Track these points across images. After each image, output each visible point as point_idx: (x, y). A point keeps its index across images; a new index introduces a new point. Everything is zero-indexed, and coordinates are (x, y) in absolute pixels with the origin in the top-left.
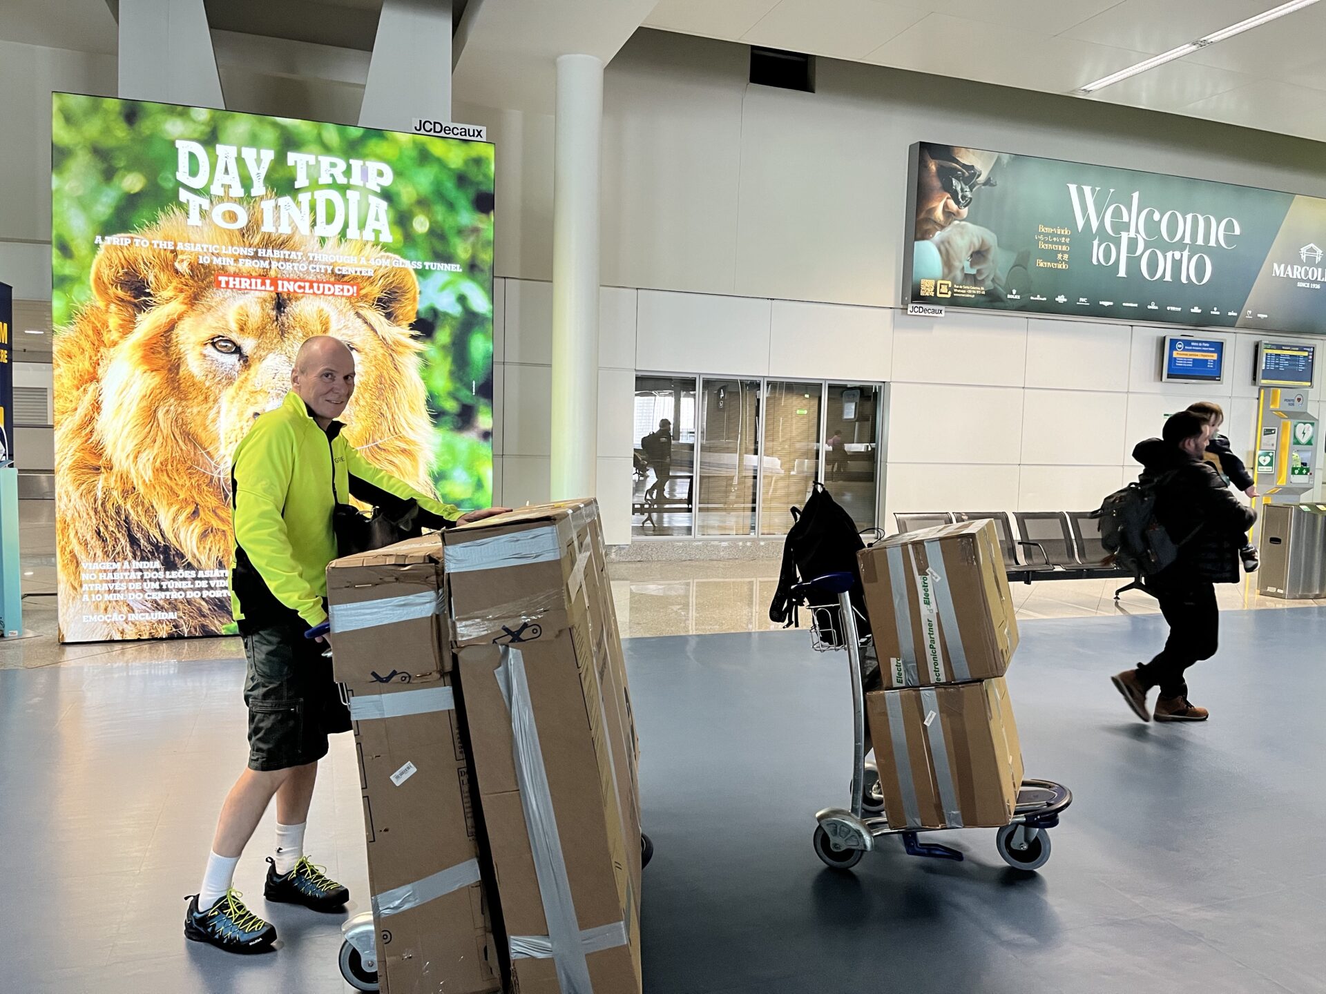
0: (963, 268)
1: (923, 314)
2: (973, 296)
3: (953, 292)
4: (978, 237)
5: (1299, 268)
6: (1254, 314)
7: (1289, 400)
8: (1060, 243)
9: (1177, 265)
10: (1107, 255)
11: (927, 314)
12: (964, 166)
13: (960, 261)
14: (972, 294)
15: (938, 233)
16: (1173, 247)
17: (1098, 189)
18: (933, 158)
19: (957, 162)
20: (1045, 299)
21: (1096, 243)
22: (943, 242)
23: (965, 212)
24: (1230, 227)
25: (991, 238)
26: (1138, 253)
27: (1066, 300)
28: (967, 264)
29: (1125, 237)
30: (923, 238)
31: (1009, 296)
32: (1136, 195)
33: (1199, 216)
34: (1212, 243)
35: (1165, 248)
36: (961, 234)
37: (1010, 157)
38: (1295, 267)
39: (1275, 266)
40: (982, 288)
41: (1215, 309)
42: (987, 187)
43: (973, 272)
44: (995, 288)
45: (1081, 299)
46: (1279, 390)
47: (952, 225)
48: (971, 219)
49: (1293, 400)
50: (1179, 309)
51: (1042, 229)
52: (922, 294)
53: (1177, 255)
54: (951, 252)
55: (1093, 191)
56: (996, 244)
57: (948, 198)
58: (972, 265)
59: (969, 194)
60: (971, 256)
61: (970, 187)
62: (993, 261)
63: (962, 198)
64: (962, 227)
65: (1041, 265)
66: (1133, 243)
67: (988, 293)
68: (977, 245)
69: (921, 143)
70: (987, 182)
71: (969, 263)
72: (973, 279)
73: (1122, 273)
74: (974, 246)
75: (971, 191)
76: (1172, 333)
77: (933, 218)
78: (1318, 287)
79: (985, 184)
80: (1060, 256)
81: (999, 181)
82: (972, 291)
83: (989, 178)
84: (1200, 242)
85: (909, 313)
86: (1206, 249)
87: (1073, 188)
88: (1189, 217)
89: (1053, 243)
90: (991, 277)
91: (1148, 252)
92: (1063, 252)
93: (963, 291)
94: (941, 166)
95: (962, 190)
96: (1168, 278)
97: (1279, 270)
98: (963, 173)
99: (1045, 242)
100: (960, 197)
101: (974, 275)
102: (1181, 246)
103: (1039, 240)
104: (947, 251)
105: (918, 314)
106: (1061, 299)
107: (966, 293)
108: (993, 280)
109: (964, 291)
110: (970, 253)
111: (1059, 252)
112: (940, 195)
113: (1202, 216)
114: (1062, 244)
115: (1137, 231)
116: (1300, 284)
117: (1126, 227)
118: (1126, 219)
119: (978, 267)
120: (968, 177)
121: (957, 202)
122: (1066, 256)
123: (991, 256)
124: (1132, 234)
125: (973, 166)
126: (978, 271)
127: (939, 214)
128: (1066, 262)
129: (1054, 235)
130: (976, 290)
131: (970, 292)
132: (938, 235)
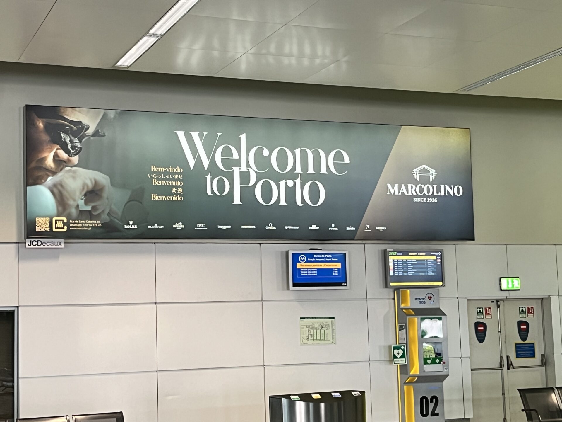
0: (78, 206)
1: (42, 246)
2: (90, 229)
3: (69, 227)
4: (91, 180)
5: (414, 187)
6: (373, 228)
7: (420, 299)
8: (174, 180)
9: (291, 192)
10: (221, 186)
11: (46, 246)
12: (71, 122)
13: (74, 200)
14: (88, 227)
15: (50, 178)
16: (286, 177)
17: (205, 133)
18: (40, 117)
19: (65, 119)
20: (162, 227)
21: (209, 177)
22: (55, 185)
23: (75, 159)
24: (338, 157)
25: (103, 178)
26: (252, 183)
27: (183, 227)
28: (81, 202)
29: (236, 171)
30: (35, 183)
31: (126, 227)
32: (243, 137)
33: (308, 150)
34: (323, 171)
35: (277, 179)
36: (74, 178)
37: (116, 113)
38: (410, 186)
39: (389, 186)
40: (98, 222)
41: (333, 225)
42: (96, 138)
43: (89, 208)
44: (111, 220)
45: (199, 225)
46: (408, 291)
47: (63, 171)
48: (83, 164)
49: (424, 299)
50: (298, 228)
51: (154, 169)
52: (38, 229)
53: (290, 183)
54: (65, 193)
55: (201, 136)
56: (110, 185)
57: (57, 149)
58: (86, 203)
59: (78, 145)
60: (85, 195)
61: (78, 139)
62: (107, 198)
63: (71, 147)
64: (74, 172)
65: (156, 198)
66: (245, 177)
67: (104, 225)
68: (90, 185)
69: (27, 106)
70: (96, 134)
71: (83, 201)
72: (90, 215)
73: (237, 200)
74: (88, 186)
75: (80, 142)
76: (293, 248)
77: (44, 166)
78: (436, 200)
79: (93, 135)
80: (174, 190)
81: (108, 132)
82: (88, 224)
83: (98, 131)
84: (311, 170)
85: (27, 246)
86: (318, 176)
87: (181, 134)
88: (298, 151)
89: (166, 180)
90: (107, 211)
91: (261, 182)
92: (177, 187)
93: (78, 225)
94: (49, 124)
95: (71, 141)
96: (283, 202)
97: (394, 190)
98: (71, 128)
99: (158, 179)
100: (69, 148)
101: (89, 211)
102: (292, 175)
103: (152, 178)
104: (61, 193)
105: (37, 246)
106: (179, 226)
107: (83, 227)
108: (109, 214)
109: (80, 225)
110: (84, 193)
111: (173, 187)
112: (49, 146)
113: (310, 150)
114: (176, 180)
115: (248, 165)
116: (416, 200)
117: (238, 163)
118: (236, 156)
119: (93, 204)
120: (76, 131)
121: (67, 152)
122: (180, 190)
123: (105, 195)
124: (244, 168)
125: (81, 122)
126: (93, 207)
127: (50, 162)
128: (180, 195)
129: (166, 173)
130: (92, 223)
131: (86, 225)
132: (50, 180)
